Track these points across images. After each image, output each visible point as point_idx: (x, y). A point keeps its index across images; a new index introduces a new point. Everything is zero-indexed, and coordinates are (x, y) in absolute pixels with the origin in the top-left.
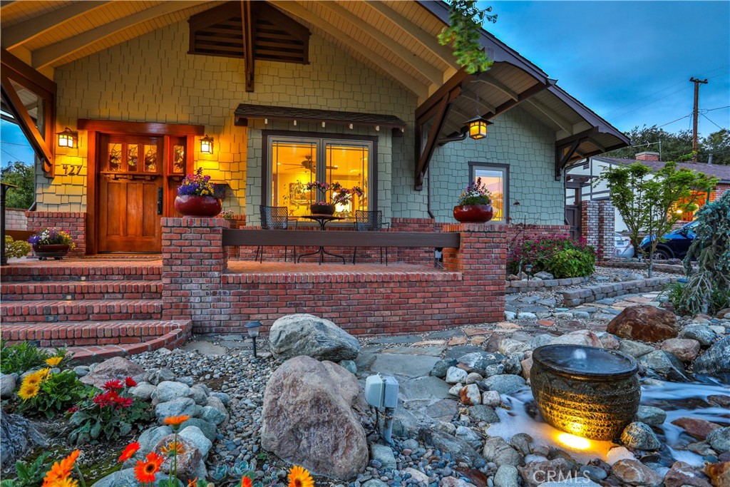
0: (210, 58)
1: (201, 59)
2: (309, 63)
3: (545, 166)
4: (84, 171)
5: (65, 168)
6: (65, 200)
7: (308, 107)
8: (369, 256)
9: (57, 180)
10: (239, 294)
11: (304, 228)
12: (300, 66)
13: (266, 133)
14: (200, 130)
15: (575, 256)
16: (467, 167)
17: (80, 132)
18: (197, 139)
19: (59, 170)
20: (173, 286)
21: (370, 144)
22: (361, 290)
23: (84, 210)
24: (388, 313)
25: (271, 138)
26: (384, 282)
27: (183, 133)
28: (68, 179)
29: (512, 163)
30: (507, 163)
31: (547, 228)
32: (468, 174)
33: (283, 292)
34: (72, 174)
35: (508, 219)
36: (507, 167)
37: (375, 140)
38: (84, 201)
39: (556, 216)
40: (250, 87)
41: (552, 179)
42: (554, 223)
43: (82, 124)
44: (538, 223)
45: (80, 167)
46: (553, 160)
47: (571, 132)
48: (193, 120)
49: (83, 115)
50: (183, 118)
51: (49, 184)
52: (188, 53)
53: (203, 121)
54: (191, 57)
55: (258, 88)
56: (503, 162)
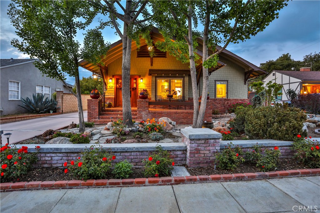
0: (142, 58)
1: (140, 58)
2: (166, 57)
3: (241, 80)
4: (114, 87)
5: (110, 87)
6: (110, 94)
7: (166, 69)
8: (182, 108)
9: (108, 90)
10: (152, 115)
11: (165, 101)
12: (164, 58)
13: (156, 77)
14: (140, 76)
15: (242, 108)
16: (214, 82)
17: (113, 78)
18: (139, 78)
19: (108, 87)
20: (139, 113)
21: (182, 79)
22: (177, 115)
23: (114, 97)
24: (183, 120)
25: (157, 78)
26: (182, 113)
27: (136, 77)
28: (110, 89)
29: (229, 80)
30: (228, 80)
31: (241, 100)
32: (214, 83)
33: (161, 114)
34: (111, 88)
35: (228, 97)
36: (227, 81)
37: (184, 77)
38: (114, 95)
39: (245, 96)
40: (152, 65)
41: (243, 84)
42: (244, 98)
43: (113, 76)
44: (238, 98)
45: (113, 86)
46: (244, 78)
47: (248, 70)
48: (138, 74)
49: (113, 74)
50: (136, 74)
51: (106, 91)
52: (137, 57)
53: (140, 74)
54: (138, 58)
55: (154, 65)
56: (226, 80)
